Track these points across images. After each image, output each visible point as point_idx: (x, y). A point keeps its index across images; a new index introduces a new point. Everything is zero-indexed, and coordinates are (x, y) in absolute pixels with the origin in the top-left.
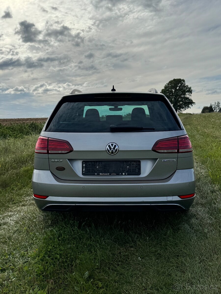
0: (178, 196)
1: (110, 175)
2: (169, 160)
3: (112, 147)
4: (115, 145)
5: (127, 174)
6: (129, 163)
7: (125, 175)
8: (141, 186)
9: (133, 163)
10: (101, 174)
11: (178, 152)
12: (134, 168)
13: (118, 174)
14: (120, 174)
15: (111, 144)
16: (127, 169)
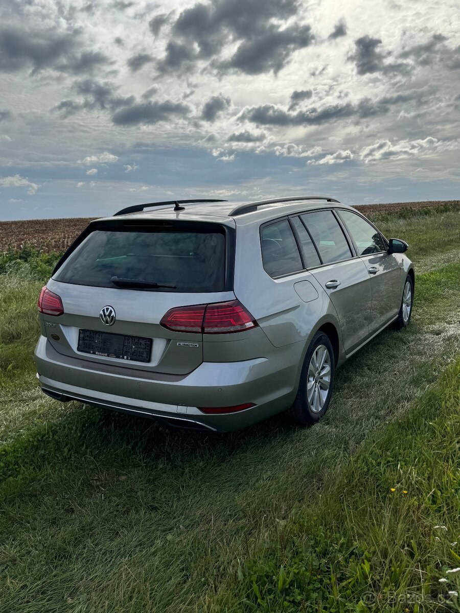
0: (198, 408)
1: (108, 356)
2: (187, 344)
3: (107, 314)
4: (111, 310)
5: (129, 358)
6: (136, 340)
7: (127, 359)
8: (139, 382)
9: (141, 341)
10: (97, 353)
11: (203, 332)
12: (142, 350)
13: (118, 357)
14: (121, 356)
15: (107, 308)
16: (133, 350)
